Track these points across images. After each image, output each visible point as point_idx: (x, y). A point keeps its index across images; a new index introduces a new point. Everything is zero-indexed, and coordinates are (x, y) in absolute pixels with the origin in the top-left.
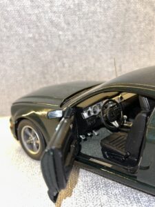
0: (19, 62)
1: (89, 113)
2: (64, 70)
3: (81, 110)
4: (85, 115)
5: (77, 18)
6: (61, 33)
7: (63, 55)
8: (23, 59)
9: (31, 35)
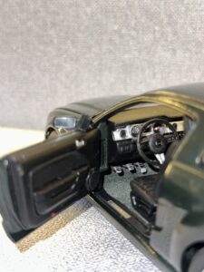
0: (96, 63)
1: (123, 134)
2: (154, 81)
3: (112, 127)
4: (117, 136)
5: (183, 9)
6: (157, 28)
7: (156, 60)
8: (101, 60)
9: (116, 28)
